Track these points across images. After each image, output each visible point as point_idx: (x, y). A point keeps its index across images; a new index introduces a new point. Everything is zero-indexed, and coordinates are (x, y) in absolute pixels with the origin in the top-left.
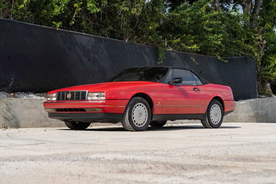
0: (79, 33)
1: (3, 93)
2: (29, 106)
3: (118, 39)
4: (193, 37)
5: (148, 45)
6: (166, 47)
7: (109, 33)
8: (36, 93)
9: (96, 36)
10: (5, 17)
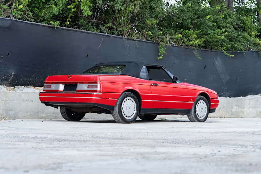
0: (77, 30)
1: (3, 87)
2: (27, 99)
3: (117, 35)
4: (196, 32)
5: (148, 40)
6: (168, 42)
7: (107, 30)
8: (36, 87)
9: (95, 33)
10: (6, 16)
